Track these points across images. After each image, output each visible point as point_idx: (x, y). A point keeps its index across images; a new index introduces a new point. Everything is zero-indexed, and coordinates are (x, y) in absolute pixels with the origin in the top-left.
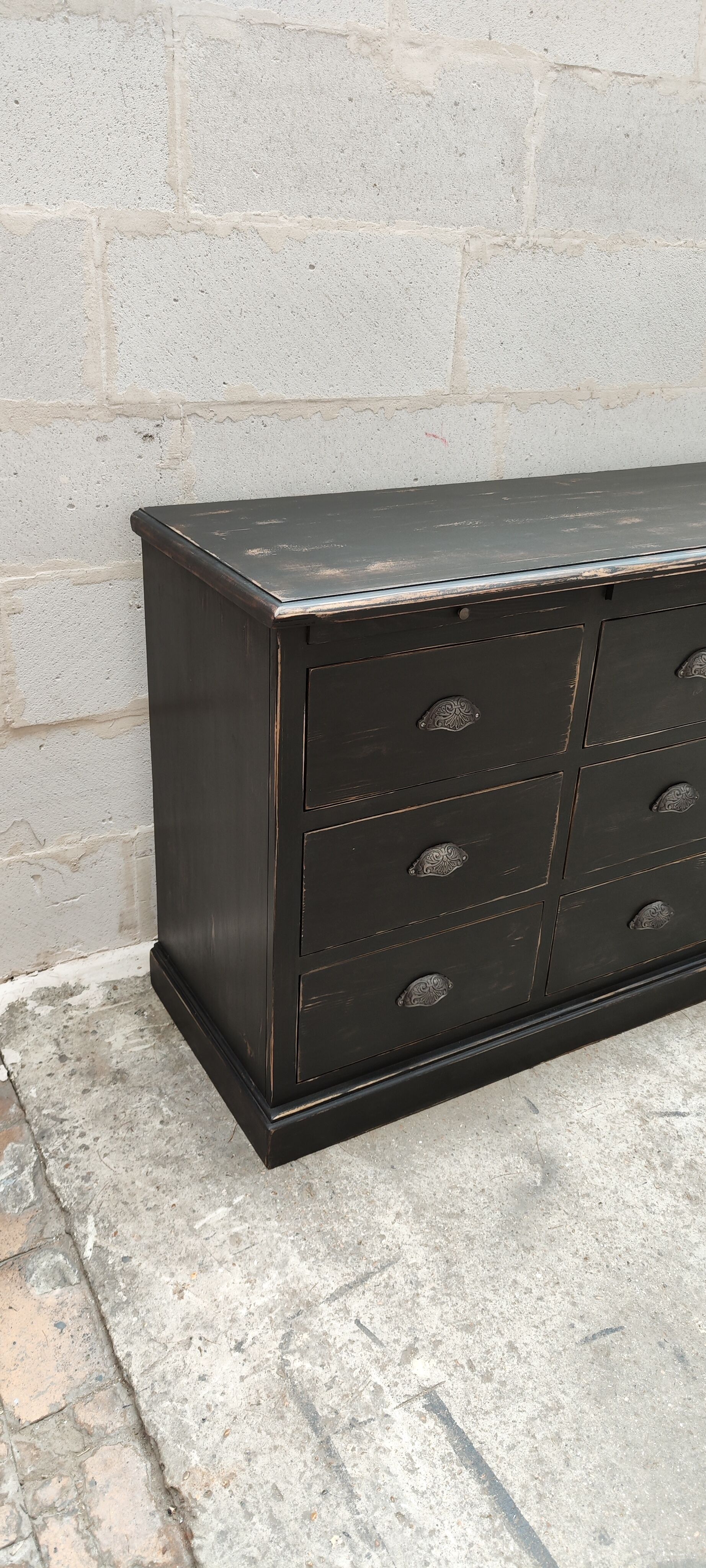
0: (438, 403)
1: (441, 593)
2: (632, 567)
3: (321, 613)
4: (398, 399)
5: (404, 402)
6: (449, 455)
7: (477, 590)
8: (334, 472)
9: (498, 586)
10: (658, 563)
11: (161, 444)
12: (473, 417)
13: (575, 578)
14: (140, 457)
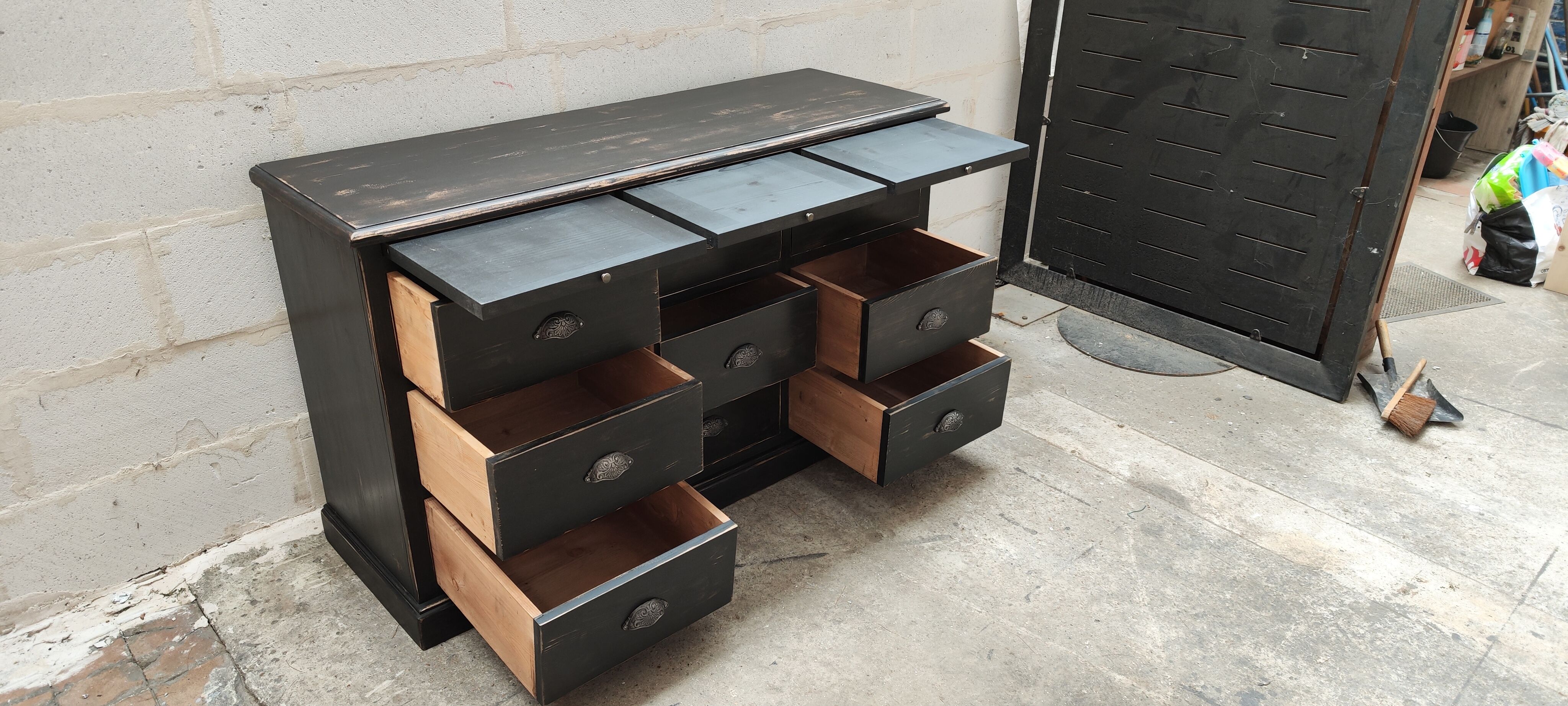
0: (500, 58)
1: (479, 211)
2: (627, 177)
3: (387, 234)
4: (465, 59)
5: (471, 61)
6: (516, 97)
7: (508, 205)
8: (421, 118)
9: (524, 201)
10: (648, 172)
11: (270, 113)
12: (532, 66)
13: (584, 190)
14: (254, 124)
